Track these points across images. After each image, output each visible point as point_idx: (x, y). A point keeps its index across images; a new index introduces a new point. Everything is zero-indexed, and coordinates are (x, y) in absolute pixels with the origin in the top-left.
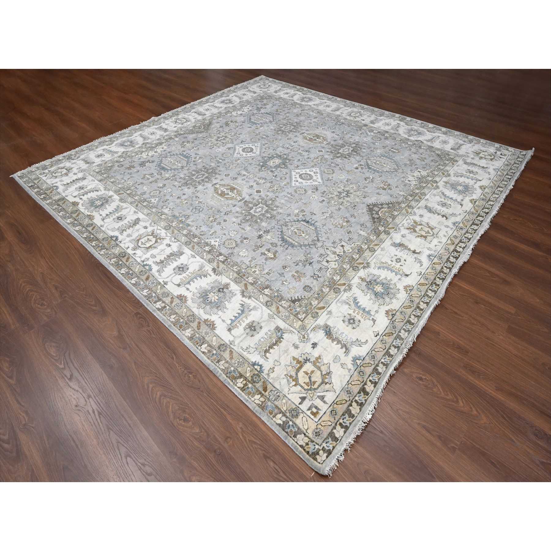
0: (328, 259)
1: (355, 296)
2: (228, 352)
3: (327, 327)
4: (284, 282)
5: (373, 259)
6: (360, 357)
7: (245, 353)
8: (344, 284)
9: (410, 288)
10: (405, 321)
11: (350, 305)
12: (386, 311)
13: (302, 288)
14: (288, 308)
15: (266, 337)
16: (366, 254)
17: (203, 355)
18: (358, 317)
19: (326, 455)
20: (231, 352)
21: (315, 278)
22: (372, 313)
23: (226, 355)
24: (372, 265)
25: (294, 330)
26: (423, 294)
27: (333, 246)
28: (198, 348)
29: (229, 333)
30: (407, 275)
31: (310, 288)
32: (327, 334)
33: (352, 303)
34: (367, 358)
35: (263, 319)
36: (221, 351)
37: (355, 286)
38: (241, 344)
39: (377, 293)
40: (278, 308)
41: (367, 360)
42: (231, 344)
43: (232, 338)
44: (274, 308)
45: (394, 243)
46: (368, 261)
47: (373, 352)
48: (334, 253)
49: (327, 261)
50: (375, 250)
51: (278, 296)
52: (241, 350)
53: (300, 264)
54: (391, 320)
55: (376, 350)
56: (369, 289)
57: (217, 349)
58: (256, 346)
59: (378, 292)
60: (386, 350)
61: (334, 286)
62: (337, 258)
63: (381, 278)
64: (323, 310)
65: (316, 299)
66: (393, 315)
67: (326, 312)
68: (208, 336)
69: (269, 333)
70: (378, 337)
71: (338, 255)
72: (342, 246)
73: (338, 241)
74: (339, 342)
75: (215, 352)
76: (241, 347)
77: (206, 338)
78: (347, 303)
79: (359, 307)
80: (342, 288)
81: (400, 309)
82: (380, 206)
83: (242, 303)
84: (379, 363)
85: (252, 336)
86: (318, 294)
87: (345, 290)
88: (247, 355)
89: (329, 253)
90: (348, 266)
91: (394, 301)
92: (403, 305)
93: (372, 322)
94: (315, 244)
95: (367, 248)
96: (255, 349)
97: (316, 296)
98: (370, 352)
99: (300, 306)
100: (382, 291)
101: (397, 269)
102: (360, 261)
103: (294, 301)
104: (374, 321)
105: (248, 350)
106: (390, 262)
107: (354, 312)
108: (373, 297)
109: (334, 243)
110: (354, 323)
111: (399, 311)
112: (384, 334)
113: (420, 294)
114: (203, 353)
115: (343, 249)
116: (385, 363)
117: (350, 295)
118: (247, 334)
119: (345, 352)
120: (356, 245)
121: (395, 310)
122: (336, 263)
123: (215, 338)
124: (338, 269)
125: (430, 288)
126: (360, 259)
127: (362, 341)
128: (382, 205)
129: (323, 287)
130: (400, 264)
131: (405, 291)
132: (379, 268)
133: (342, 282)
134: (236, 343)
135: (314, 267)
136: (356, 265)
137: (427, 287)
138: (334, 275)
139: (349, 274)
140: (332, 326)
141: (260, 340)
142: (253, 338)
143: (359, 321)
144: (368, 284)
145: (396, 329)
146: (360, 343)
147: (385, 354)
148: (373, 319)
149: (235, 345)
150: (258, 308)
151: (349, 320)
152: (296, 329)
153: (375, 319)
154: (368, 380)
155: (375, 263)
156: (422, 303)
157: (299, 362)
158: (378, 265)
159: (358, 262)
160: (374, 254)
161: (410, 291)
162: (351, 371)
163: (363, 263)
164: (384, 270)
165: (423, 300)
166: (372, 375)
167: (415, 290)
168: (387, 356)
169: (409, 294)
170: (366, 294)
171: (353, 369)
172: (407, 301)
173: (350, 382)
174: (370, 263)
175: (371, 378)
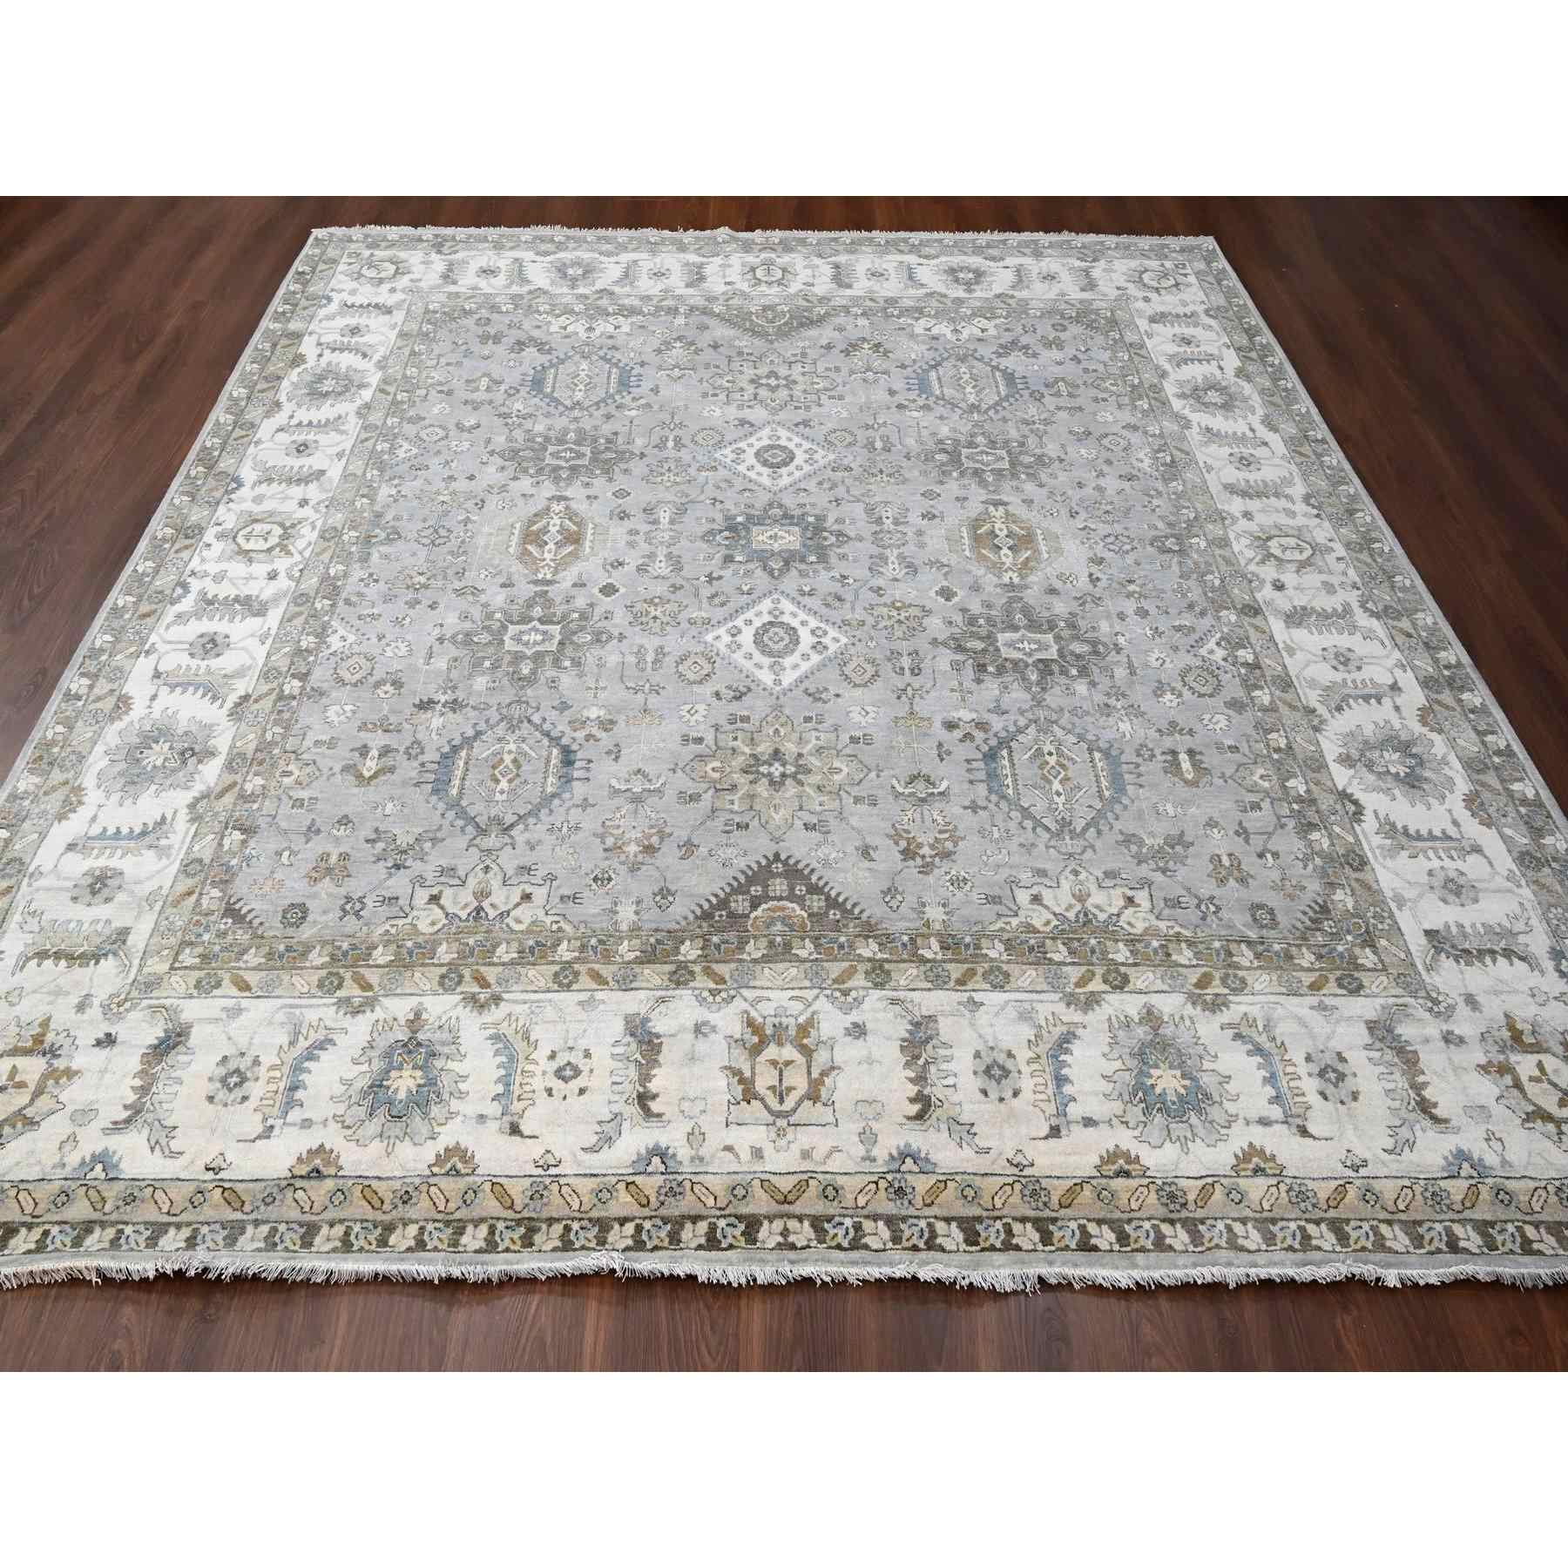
0: (448, 893)
1: (337, 1037)
3: (179, 1035)
4: (286, 853)
5: (525, 1002)
6: (116, 1166)
7: (16, 918)
8: (367, 987)
9: (459, 1166)
10: (307, 1218)
11: (291, 1043)
12: (322, 1146)
13: (287, 902)
14: (200, 914)
15: (86, 926)
16: (531, 972)
18: (256, 1090)
20: (9, 889)
21: (348, 907)
22: (295, 1115)
24: (496, 1014)
25: (134, 970)
26: (457, 1215)
27: (510, 873)
29: (61, 849)
30: (515, 1130)
31: (304, 918)
32: (156, 1047)
33: (303, 1043)
34: (120, 1186)
35: (136, 887)
37: (379, 1013)
38: (39, 895)
39: (381, 1086)
40: (190, 894)
41: (112, 1192)
42: (31, 876)
44: (185, 884)
45: (645, 1021)
46: (505, 996)
47: (148, 1190)
48: (482, 894)
49: (435, 899)
50: (569, 985)
51: (230, 868)
52: (22, 905)
54: (293, 1177)
55: (159, 1195)
56: (388, 1055)
58: (49, 926)
59: (388, 1088)
60: (166, 1219)
61: (344, 966)
62: (463, 915)
63: (451, 1065)
64: (234, 991)
65: (270, 955)
66: (317, 1174)
67: (230, 1003)
68: (35, 821)
69: (100, 926)
70: (210, 1176)
71: (479, 909)
72: (527, 897)
73: (541, 873)
74: (144, 1090)
76: (31, 901)
77: (26, 823)
78: (297, 1033)
79: (297, 1068)
80: (351, 990)
81: (350, 1183)
82: (800, 889)
83: (169, 816)
84: (113, 1224)
85: (75, 899)
86: (289, 949)
87: (344, 1002)
88: (12, 924)
89: (472, 882)
90: (446, 958)
91: (377, 1147)
92: (372, 1182)
93: (260, 1129)
94: (483, 832)
95: (563, 963)
96: (37, 929)
97: (282, 948)
98: (143, 1184)
99: (222, 934)
100: (402, 1095)
101: (527, 1088)
102: (491, 974)
103: (231, 911)
104: (266, 1134)
105: (29, 918)
106: (541, 1054)
107: (272, 1068)
108: (364, 1082)
109: (525, 870)
110: (230, 1090)
111: (341, 1181)
112: (227, 1185)
113: (452, 1206)
115: (518, 905)
116: (123, 1241)
117: (329, 1023)
118: (76, 886)
119: (115, 1123)
120: (555, 927)
121: (341, 1168)
122: (445, 921)
123: (34, 837)
124: (420, 939)
125: (501, 1226)
126: (501, 968)
127: (172, 1143)
128: (814, 889)
129: (324, 943)
130: (557, 1084)
131: (439, 1156)
132: (496, 1038)
133: (373, 977)
134: (39, 883)
135: (390, 882)
136: (467, 973)
137: (498, 1211)
138: (386, 944)
139: (417, 975)
140: (192, 1042)
141: (70, 921)
142: (70, 903)
143: (245, 1098)
144: (405, 1045)
145: (263, 1208)
146: (163, 1141)
147: (152, 1224)
148: (272, 1127)
149: (30, 885)
150: (168, 856)
151: (237, 1071)
152: (140, 970)
153: (276, 1131)
154: (47, 1227)
155: (510, 1015)
156: (413, 1230)
157: (38, 1039)
158: (505, 1028)
159: (483, 969)
160: (548, 991)
161: (447, 1174)
162: (58, 1171)
163: (488, 986)
164: (497, 1053)
165: (430, 1227)
166: (67, 1227)
167: (462, 1183)
168: (148, 1233)
169: (434, 1175)
170: (363, 1059)
171: (67, 1172)
172: (397, 1185)
173: (22, 1186)
174: (503, 1004)
175: (55, 1230)
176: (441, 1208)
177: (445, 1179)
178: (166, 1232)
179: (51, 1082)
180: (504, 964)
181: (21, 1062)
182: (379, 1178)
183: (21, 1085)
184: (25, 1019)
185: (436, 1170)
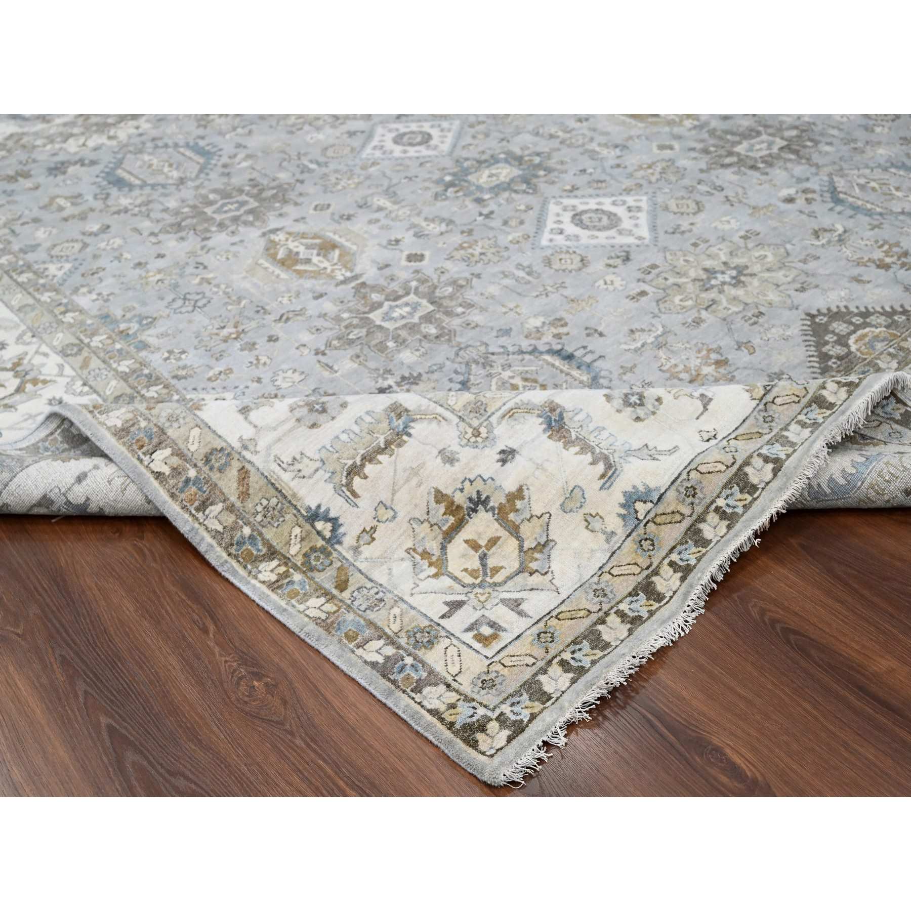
2: (233, 473)
3: (553, 410)
6: (649, 491)
7: (286, 477)
15: (356, 429)
17: (156, 484)
19: (506, 733)
20: (244, 474)
25: (447, 414)
28: (141, 461)
32: (550, 426)
34: (671, 495)
36: (211, 469)
41: (671, 502)
42: (245, 447)
52: (274, 467)
55: (703, 468)
57: (200, 464)
68: (176, 425)
69: (368, 419)
74: (586, 448)
75: (192, 473)
76: (277, 458)
84: (706, 511)
85: (314, 426)
88: (292, 484)
96: (319, 464)
98: (684, 476)
105: (297, 466)
114: (158, 475)
118: (298, 420)
119: (603, 476)
123: (196, 432)
141: (337, 437)
142: (315, 430)
149: (257, 452)
152: (453, 411)
154: (667, 561)
157: (452, 508)
162: (615, 539)
166: (679, 548)
168: (736, 488)
171: (621, 533)
173: (607, 569)
175: (674, 557)
178: (746, 474)
179: (512, 516)
181: (467, 533)
183: (493, 541)
184: (420, 514)
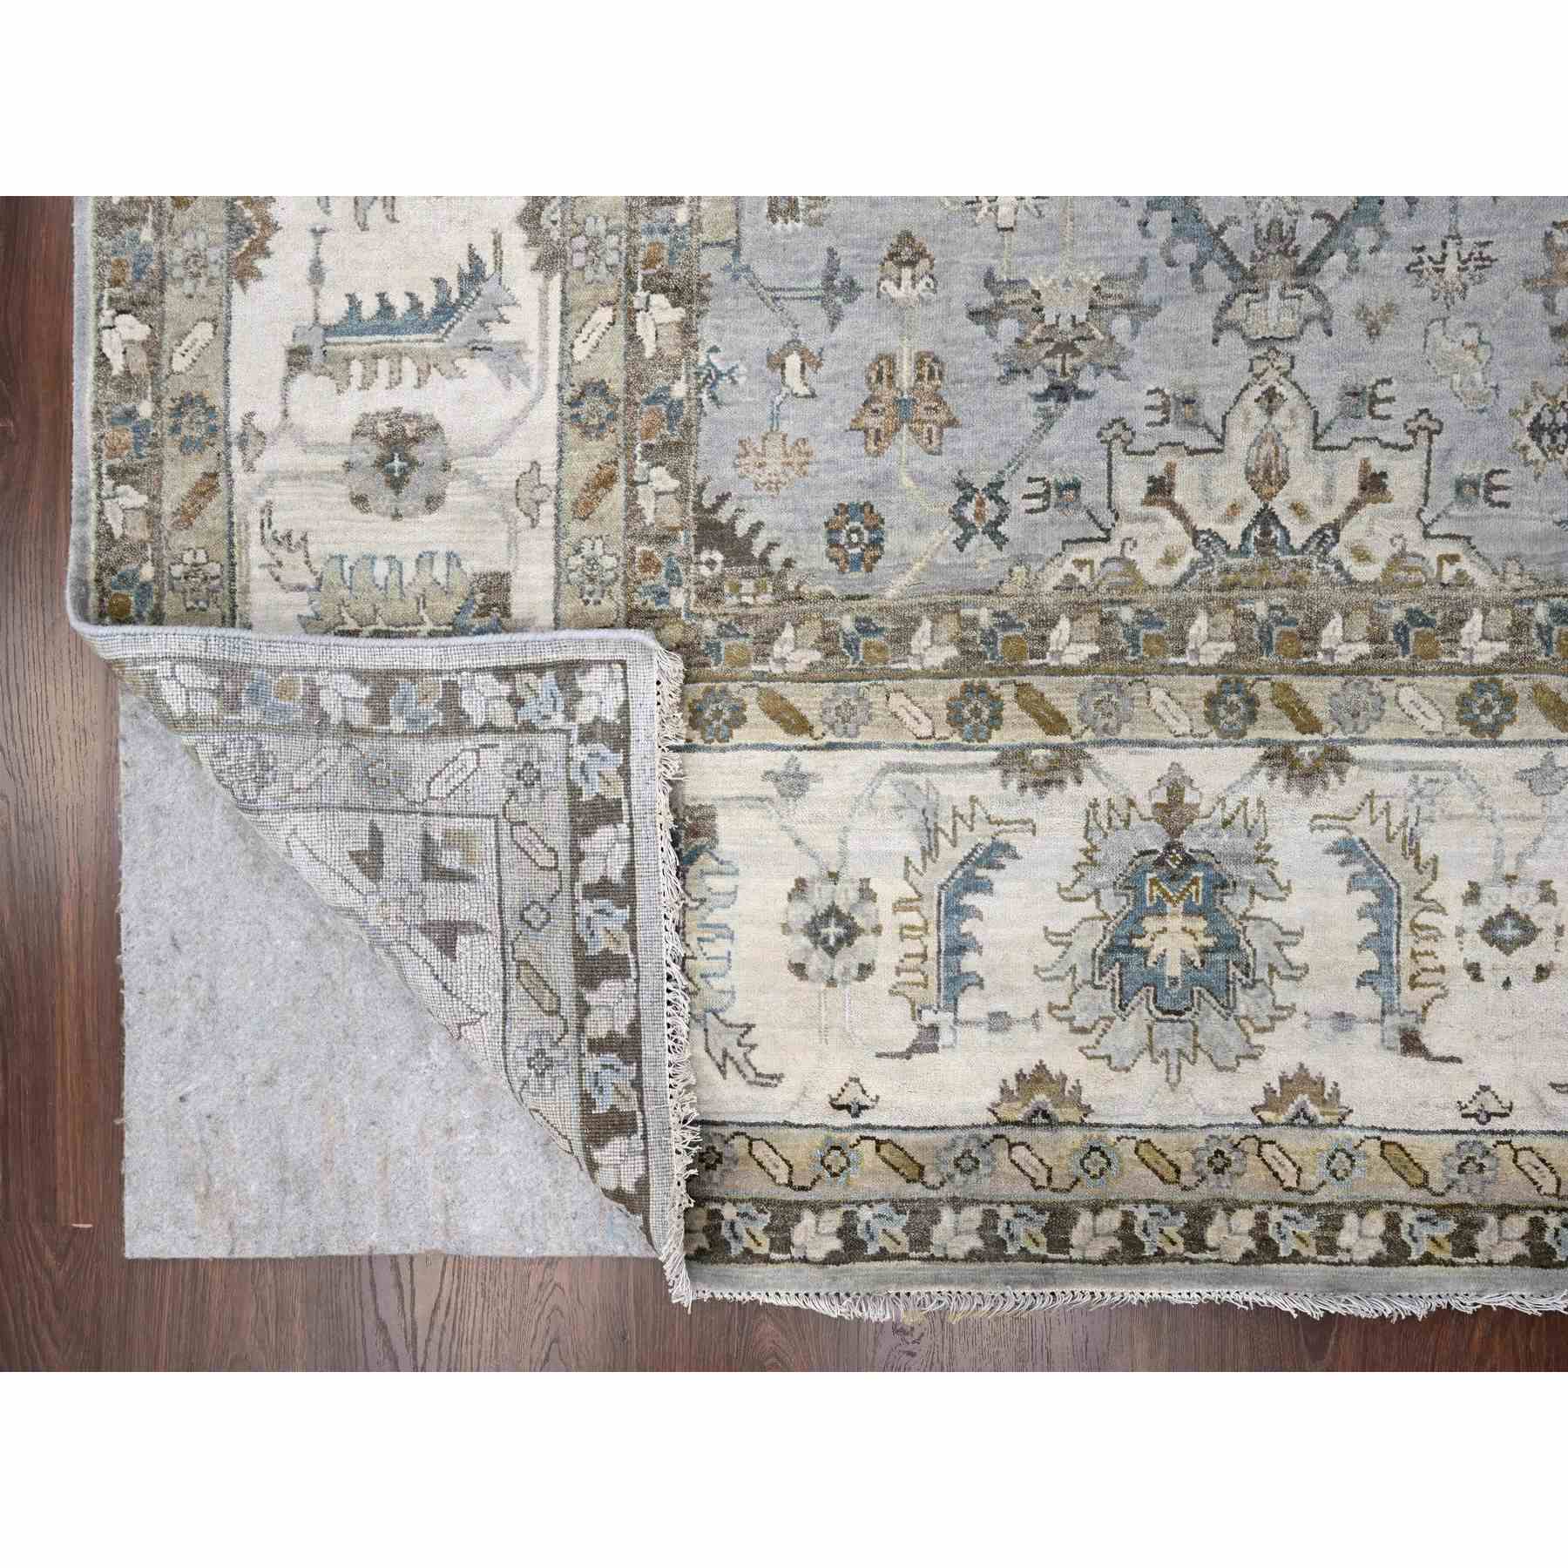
0: (1187, 476)
1: (1017, 840)
4: (793, 361)
5: (1400, 767)
8: (1054, 722)
9: (1313, 1110)
10: (1046, 1196)
11: (929, 852)
12: (1041, 1067)
13: (830, 500)
14: (643, 536)
16: (1407, 695)
18: (885, 951)
21: (969, 512)
22: (972, 1005)
23: (180, 477)
24: (1340, 795)
26: (1322, 1196)
27: (1328, 411)
29: (280, 366)
30: (1411, 1043)
31: (876, 543)
33: (951, 855)
35: (483, 466)
37: (1093, 788)
38: (282, 494)
39: (1129, 949)
40: (607, 482)
43: (267, 420)
44: (588, 457)
46: (1356, 752)
47: (740, 1144)
48: (1267, 477)
49: (1160, 489)
50: (1495, 729)
51: (675, 407)
53: (1008, 328)
54: (1003, 1123)
56: (1130, 884)
58: (331, 576)
59: (1145, 952)
60: (795, 1196)
61: (994, 671)
62: (1232, 534)
63: (1262, 908)
64: (779, 736)
65: (828, 641)
66: (1043, 1119)
67: (778, 761)
70: (844, 1119)
71: (1266, 518)
72: (1374, 484)
73: (1402, 411)
77: (173, 294)
78: (933, 831)
79: (953, 910)
80: (1019, 731)
81: (1112, 1136)
83: (487, 255)
86: (865, 627)
87: (1011, 760)
89: (1240, 440)
90: (1212, 654)
91: (1147, 1073)
92: (1153, 1136)
93: (911, 1033)
94: (1247, 281)
95: (1473, 670)
97: (848, 623)
99: (709, 593)
100: (1174, 969)
101: (1427, 962)
102: (1316, 694)
103: (712, 532)
104: (928, 1040)
106: (1448, 888)
107: (901, 905)
108: (1090, 941)
109: (1362, 399)
110: (832, 952)
111: (1095, 1133)
112: (881, 1135)
113: (1310, 1180)
115: (1354, 508)
116: (725, 1232)
117: (997, 812)
120: (1449, 572)
121: (1087, 1110)
122: (1193, 554)
124: (1148, 602)
125: (1408, 1216)
126: (1335, 683)
127: (755, 1057)
129: (937, 611)
130: (1488, 956)
131: (1268, 1091)
132: (1347, 850)
133: (1063, 697)
134: (269, 460)
135: (1053, 441)
136: (1263, 691)
137: (1401, 1191)
138: (1077, 611)
139: (1158, 695)
140: (725, 847)
143: (865, 970)
144: (1160, 863)
145: (959, 1178)
146: (738, 1054)
147: (769, 1203)
148: (934, 1028)
150: (524, 375)
151: (833, 912)
153: (945, 1037)
155: (1370, 797)
156: (1244, 1220)
158: (1361, 828)
159: (1300, 684)
160: (1452, 744)
161: (1291, 1123)
163: (1314, 726)
164: (1354, 884)
165: (1275, 1215)
167: (1325, 1140)
169: (1266, 1124)
170: (1080, 890)
172: (1200, 1140)
174: (1353, 771)
176: (1291, 1182)
177: (1289, 1131)
180: (1343, 672)
182: (1164, 1128)
185: (1268, 1116)
